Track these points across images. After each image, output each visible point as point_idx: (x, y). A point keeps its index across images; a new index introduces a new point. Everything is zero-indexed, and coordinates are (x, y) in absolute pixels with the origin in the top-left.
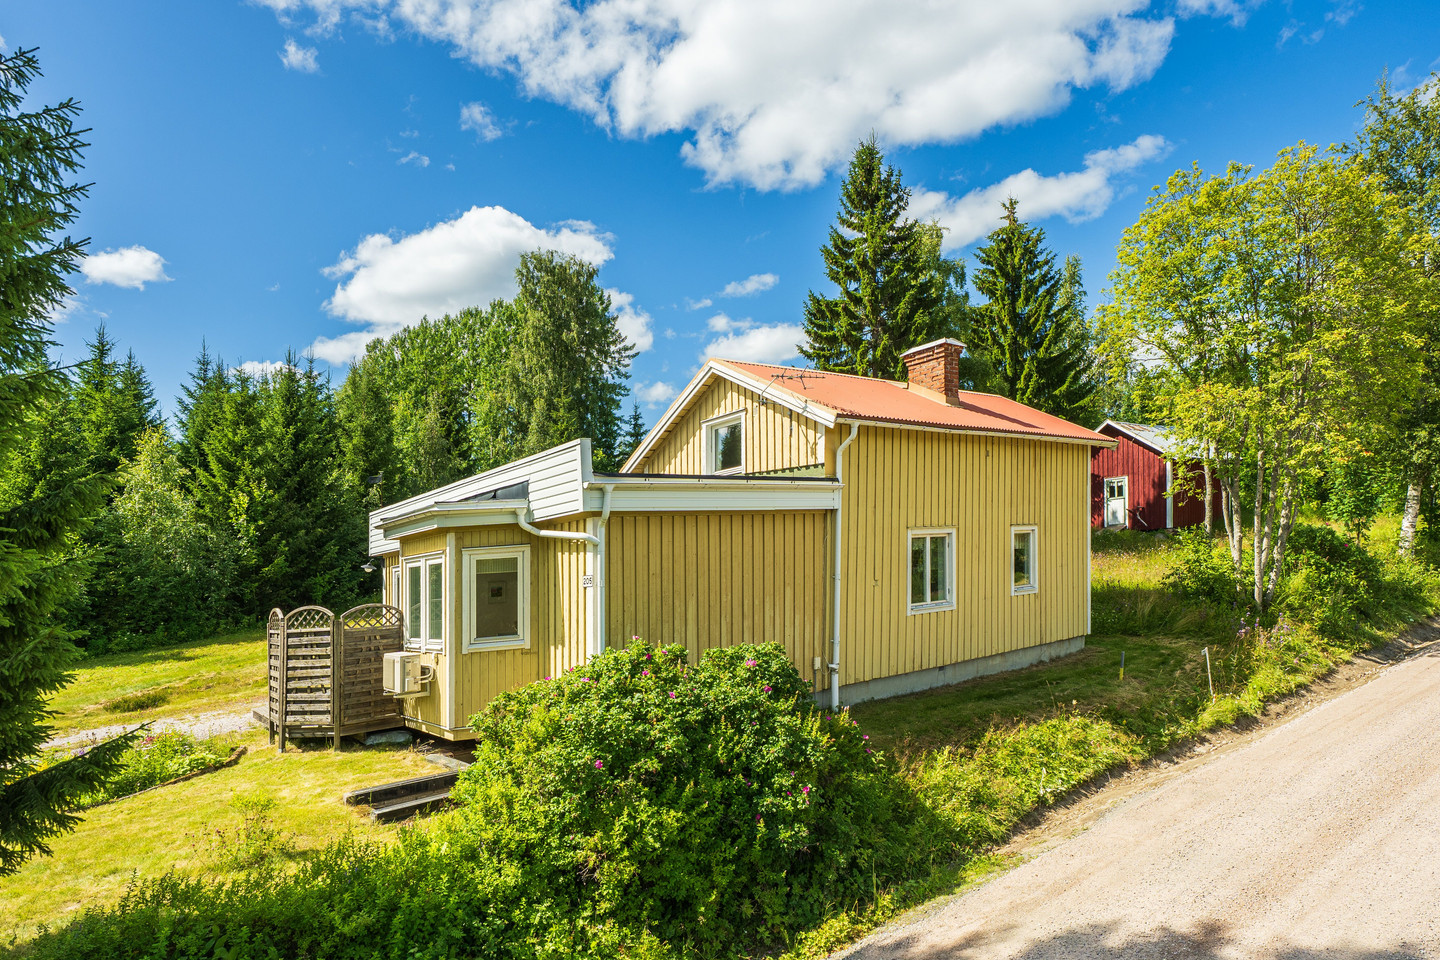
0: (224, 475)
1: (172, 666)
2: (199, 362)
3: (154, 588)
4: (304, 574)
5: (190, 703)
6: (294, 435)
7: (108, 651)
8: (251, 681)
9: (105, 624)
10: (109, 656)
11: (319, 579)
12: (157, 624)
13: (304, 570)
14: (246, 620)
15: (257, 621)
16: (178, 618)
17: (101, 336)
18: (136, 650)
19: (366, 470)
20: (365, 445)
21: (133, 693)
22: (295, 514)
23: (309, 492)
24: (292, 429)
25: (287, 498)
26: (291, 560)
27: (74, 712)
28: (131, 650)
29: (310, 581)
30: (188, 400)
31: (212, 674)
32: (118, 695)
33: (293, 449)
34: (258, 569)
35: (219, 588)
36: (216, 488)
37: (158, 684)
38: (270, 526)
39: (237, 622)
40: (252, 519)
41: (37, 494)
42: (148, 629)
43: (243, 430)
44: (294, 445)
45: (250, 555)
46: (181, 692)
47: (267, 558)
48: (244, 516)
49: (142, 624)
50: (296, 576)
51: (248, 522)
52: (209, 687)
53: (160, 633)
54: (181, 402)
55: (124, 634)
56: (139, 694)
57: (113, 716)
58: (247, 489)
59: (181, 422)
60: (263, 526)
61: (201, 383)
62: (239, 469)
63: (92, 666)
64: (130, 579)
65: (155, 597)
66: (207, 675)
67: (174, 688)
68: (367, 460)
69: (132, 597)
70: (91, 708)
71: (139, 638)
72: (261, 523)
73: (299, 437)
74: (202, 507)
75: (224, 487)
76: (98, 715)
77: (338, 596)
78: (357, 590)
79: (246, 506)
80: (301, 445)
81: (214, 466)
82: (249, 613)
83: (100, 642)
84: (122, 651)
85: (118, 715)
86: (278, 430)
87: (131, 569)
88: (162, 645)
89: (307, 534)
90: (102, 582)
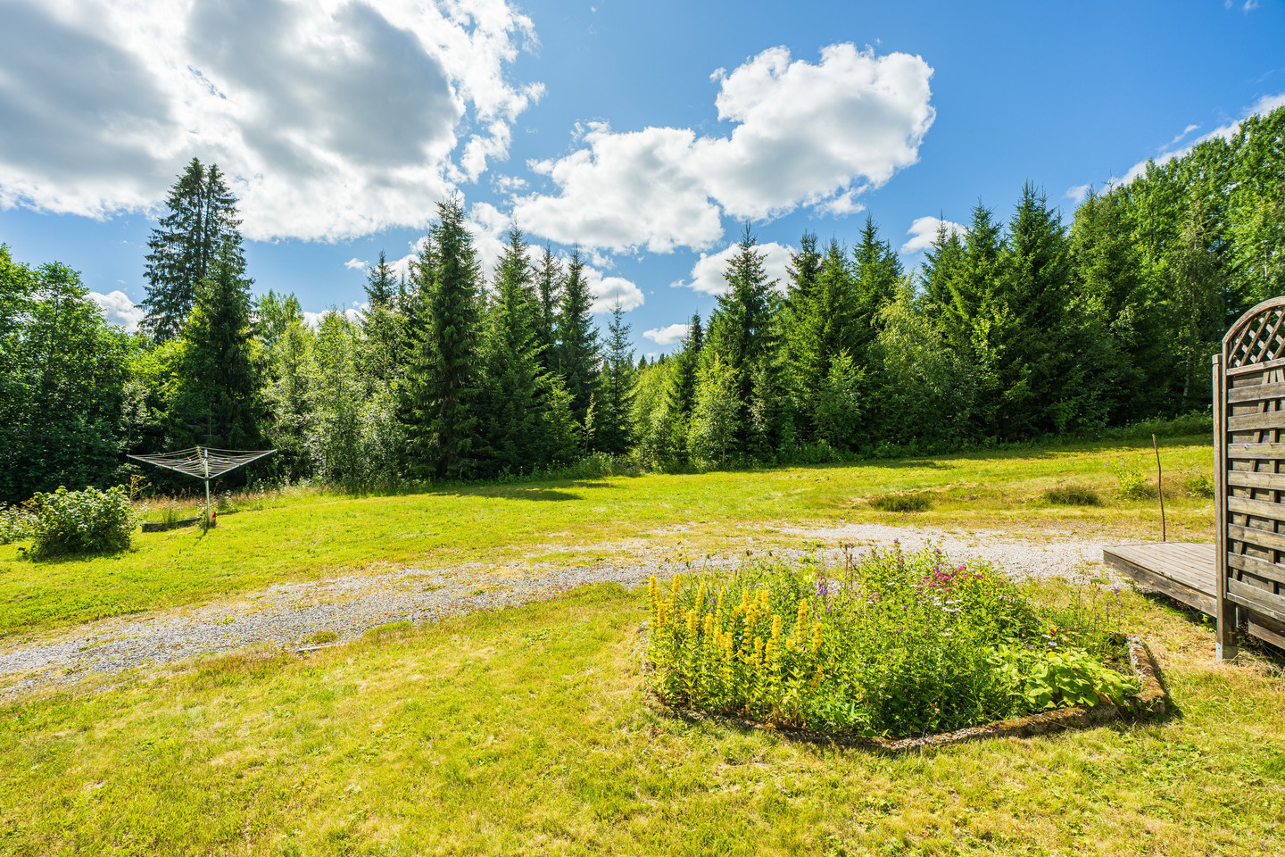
0: (965, 306)
1: (928, 472)
2: (938, 231)
3: (907, 405)
4: (1046, 399)
5: (957, 514)
6: (1034, 262)
7: (873, 456)
8: (1024, 499)
9: (871, 434)
10: (874, 460)
11: (1062, 405)
12: (910, 437)
13: (1044, 395)
14: (987, 440)
15: (998, 442)
16: (928, 433)
17: (869, 223)
18: (894, 458)
19: (1110, 294)
20: (1109, 268)
21: (895, 492)
22: (1036, 339)
23: (1049, 318)
24: (1031, 257)
25: (1029, 323)
26: (1034, 383)
27: (844, 502)
28: (890, 457)
29: (1053, 407)
30: (929, 264)
31: (974, 484)
32: (882, 492)
33: (1033, 275)
34: (999, 392)
35: (964, 409)
36: (958, 318)
37: (918, 487)
38: (1013, 350)
39: (980, 441)
40: (993, 344)
41: (826, 330)
42: (903, 440)
43: (984, 262)
44: (1034, 271)
45: (991, 378)
46: (943, 500)
47: (1007, 381)
48: (986, 341)
49: (899, 436)
50: (1036, 401)
51: (989, 346)
52: (973, 498)
53: (913, 446)
54: (924, 266)
55: (885, 443)
56: (902, 495)
57: (877, 513)
58: (989, 316)
59: (925, 282)
60: (1003, 350)
61: (940, 248)
62: (981, 298)
63: (861, 466)
64: (890, 397)
65: (909, 414)
66: (968, 485)
67: (935, 493)
68: (1113, 284)
69: (891, 413)
70: (858, 501)
71: (897, 448)
72: (1002, 347)
73: (1038, 264)
74: (947, 337)
75: (966, 317)
76: (864, 509)
77: (1084, 424)
78: (1107, 419)
79: (987, 331)
80: (1041, 271)
81: (957, 299)
82: (990, 434)
83: (868, 448)
84: (883, 457)
85: (882, 513)
86: (1017, 260)
87: (890, 388)
88: (914, 455)
89: (1050, 358)
90: (869, 399)
